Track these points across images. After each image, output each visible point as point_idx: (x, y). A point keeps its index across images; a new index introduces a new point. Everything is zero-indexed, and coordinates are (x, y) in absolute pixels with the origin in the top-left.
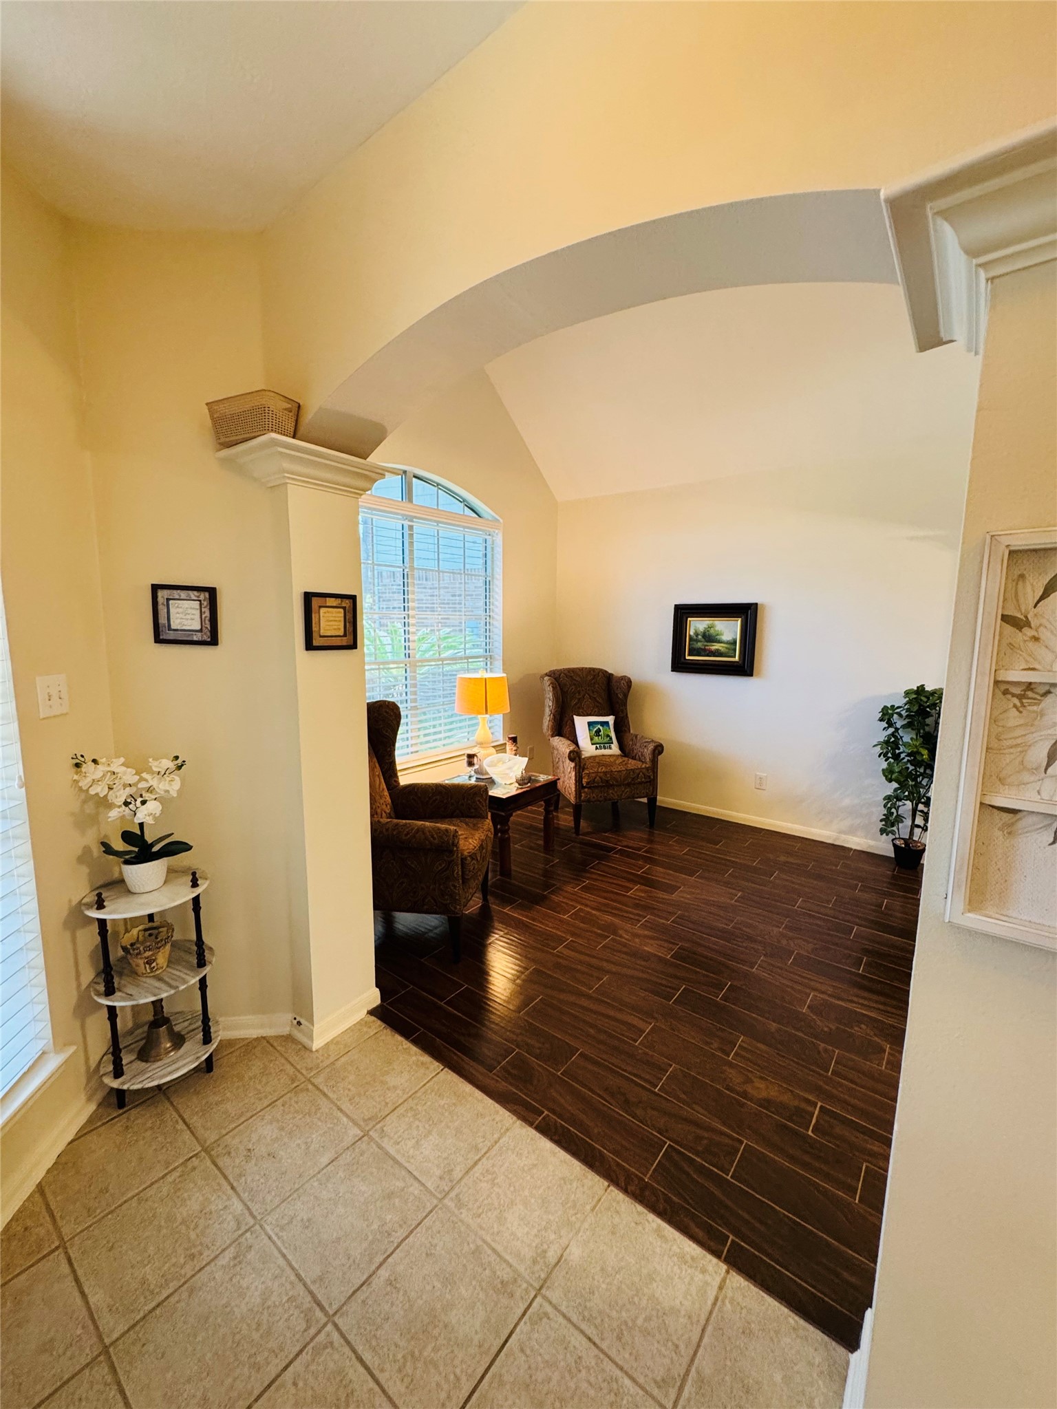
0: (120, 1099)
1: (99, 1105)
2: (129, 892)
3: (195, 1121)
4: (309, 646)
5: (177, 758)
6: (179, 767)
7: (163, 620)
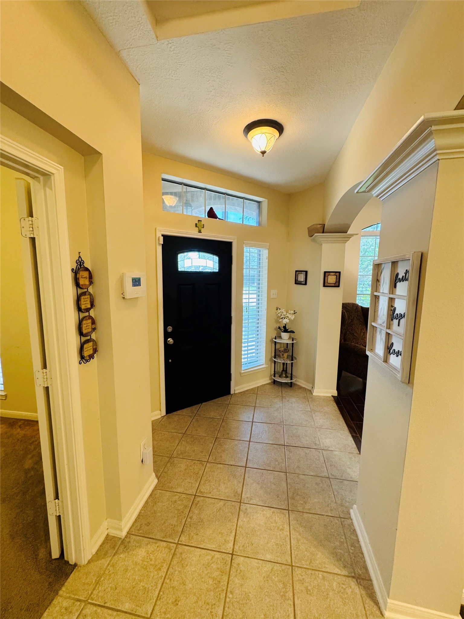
0: (275, 382)
1: (271, 382)
2: (282, 339)
3: (283, 392)
4: (324, 286)
5: (295, 311)
6: (294, 313)
7: (297, 279)
